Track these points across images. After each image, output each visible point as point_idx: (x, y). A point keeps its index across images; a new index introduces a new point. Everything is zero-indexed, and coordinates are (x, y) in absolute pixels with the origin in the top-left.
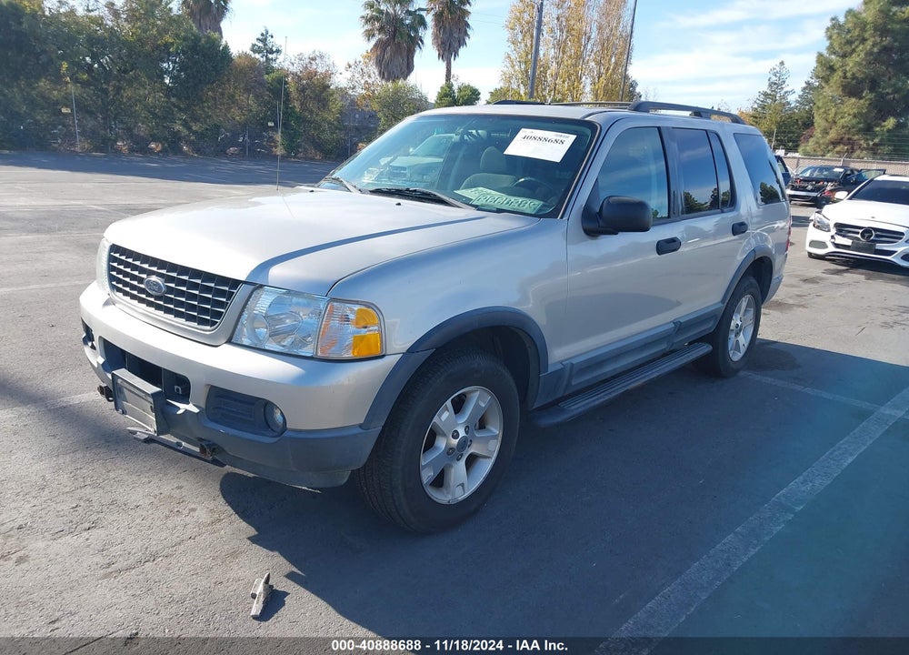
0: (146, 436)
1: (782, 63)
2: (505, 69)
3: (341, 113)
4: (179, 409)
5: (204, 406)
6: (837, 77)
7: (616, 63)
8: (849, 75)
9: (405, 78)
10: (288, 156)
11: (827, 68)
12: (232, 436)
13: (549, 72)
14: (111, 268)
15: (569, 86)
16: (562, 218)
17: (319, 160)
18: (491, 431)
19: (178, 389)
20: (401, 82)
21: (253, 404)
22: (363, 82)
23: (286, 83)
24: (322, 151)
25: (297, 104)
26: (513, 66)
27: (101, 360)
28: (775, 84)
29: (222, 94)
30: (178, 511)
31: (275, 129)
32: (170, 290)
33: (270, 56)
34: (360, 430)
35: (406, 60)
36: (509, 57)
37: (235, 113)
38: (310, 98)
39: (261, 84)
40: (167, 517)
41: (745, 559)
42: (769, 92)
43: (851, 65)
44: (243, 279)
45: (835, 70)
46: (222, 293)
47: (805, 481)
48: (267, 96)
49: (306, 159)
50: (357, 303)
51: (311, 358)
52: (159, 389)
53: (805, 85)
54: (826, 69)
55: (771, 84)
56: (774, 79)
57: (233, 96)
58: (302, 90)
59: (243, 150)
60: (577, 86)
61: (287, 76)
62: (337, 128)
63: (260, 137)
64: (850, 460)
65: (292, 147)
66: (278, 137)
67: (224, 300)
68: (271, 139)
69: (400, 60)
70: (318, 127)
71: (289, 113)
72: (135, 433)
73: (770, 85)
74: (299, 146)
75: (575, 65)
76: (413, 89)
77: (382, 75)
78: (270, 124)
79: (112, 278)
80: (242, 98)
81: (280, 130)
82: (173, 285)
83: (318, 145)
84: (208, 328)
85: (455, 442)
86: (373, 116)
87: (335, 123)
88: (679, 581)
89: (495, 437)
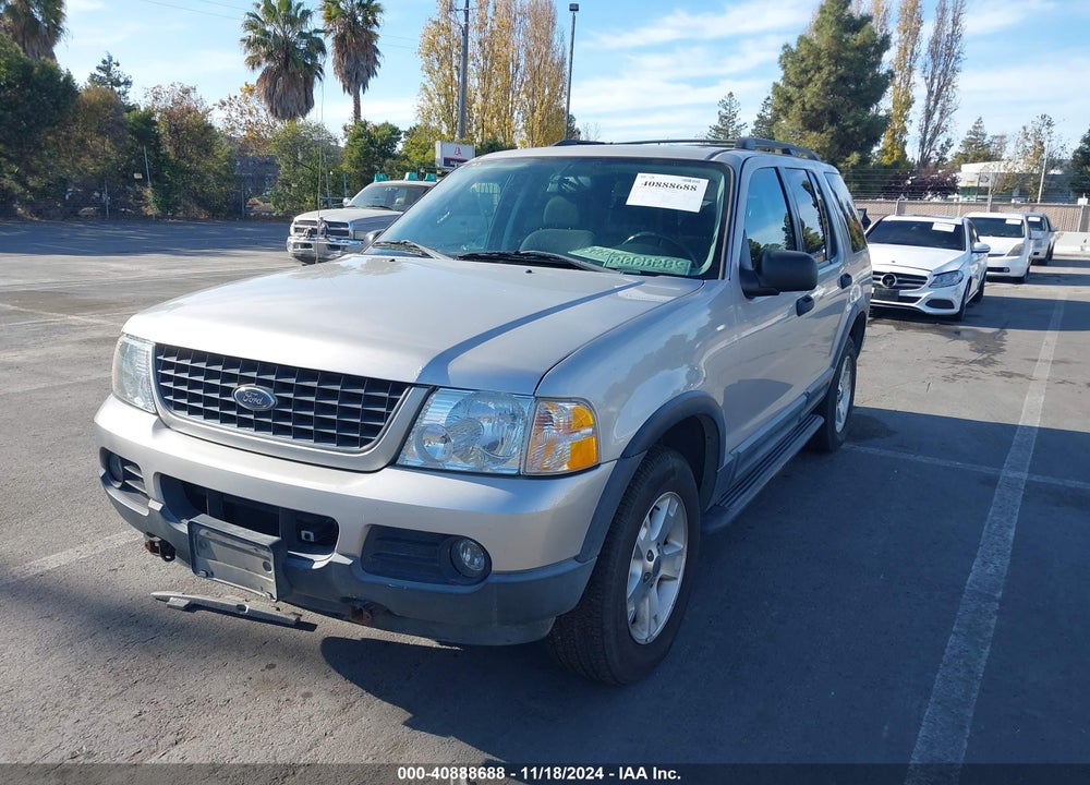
0: (187, 602)
1: (731, 95)
2: (422, 103)
3: (229, 160)
4: (313, 562)
5: (359, 556)
6: (796, 109)
7: (550, 94)
8: (807, 106)
9: (304, 115)
10: (165, 216)
11: (785, 100)
12: (408, 589)
13: (474, 106)
14: (160, 378)
15: (498, 123)
16: (723, 278)
17: (205, 220)
18: (675, 546)
19: (307, 536)
20: (301, 121)
21: (437, 545)
22: (243, 121)
23: (155, 123)
24: (207, 208)
25: (169, 149)
26: (431, 100)
27: (157, 506)
28: (726, 118)
29: (67, 138)
30: (288, 700)
31: (143, 182)
32: (286, 402)
33: (117, 89)
34: (576, 565)
35: (303, 94)
36: (426, 89)
37: (87, 161)
38: (187, 141)
39: (120, 125)
40: (278, 710)
41: (984, 663)
42: (721, 127)
43: (809, 95)
44: (412, 380)
45: (793, 102)
46: (380, 402)
47: (985, 563)
48: (130, 139)
49: (188, 219)
50: (569, 400)
51: (517, 476)
52: (276, 538)
53: (757, 118)
54: (783, 101)
55: (722, 118)
56: (724, 111)
57: (83, 141)
58: (175, 131)
59: (102, 211)
60: (509, 124)
61: (152, 115)
62: (225, 179)
63: (124, 192)
64: (1012, 533)
65: (168, 205)
66: (148, 192)
67: (384, 410)
68: (139, 196)
69: (295, 93)
70: (201, 179)
71: (160, 162)
72: (166, 599)
73: (720, 119)
74: (177, 203)
75: (505, 99)
76: (319, 129)
77: (273, 111)
78: (137, 176)
79: (163, 391)
80: (94, 142)
81: (150, 184)
82: (291, 395)
83: (203, 201)
84: (357, 449)
85: (651, 564)
86: (269, 163)
87: (224, 173)
88: (933, 700)
89: (680, 553)
